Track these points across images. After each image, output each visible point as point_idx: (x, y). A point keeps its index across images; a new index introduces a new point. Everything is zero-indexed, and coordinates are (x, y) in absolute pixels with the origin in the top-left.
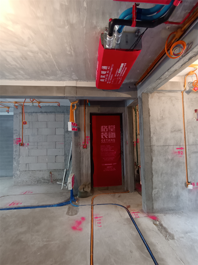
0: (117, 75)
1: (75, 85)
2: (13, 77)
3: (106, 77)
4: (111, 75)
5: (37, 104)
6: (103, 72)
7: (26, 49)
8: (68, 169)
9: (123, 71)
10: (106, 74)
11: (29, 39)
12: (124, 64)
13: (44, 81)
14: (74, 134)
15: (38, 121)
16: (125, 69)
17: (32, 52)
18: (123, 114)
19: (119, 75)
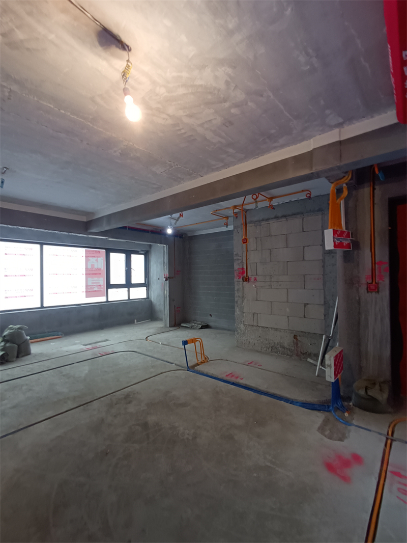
1: (338, 139)
2: (222, 164)
5: (267, 204)
7: (227, 105)
8: (331, 336)
11: (227, 83)
13: (270, 153)
14: (344, 256)
15: (270, 235)
17: (236, 105)
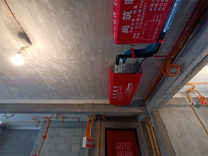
0: (126, 93)
1: (93, 103)
2: (48, 97)
3: (118, 95)
4: (121, 93)
6: (115, 91)
9: (131, 89)
10: (117, 92)
12: (131, 84)
13: (70, 100)
14: (89, 151)
15: (58, 136)
16: (132, 87)
17: (64, 80)
18: (137, 130)
19: (128, 93)
